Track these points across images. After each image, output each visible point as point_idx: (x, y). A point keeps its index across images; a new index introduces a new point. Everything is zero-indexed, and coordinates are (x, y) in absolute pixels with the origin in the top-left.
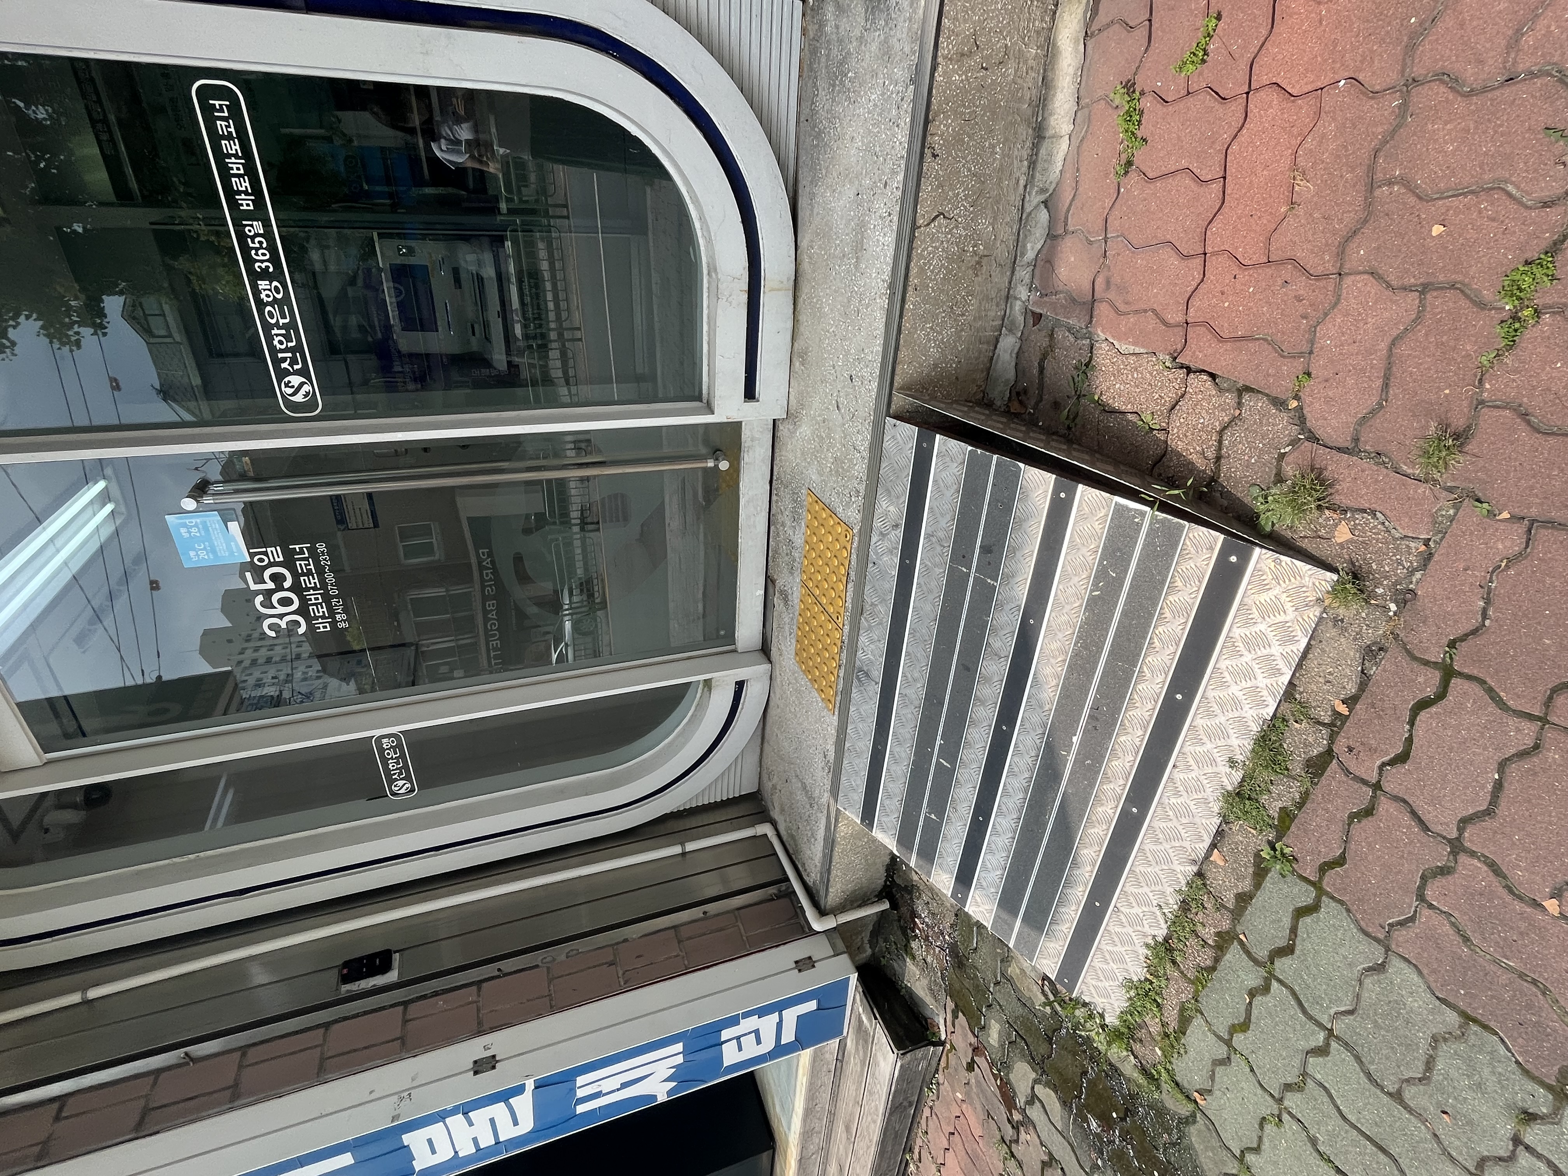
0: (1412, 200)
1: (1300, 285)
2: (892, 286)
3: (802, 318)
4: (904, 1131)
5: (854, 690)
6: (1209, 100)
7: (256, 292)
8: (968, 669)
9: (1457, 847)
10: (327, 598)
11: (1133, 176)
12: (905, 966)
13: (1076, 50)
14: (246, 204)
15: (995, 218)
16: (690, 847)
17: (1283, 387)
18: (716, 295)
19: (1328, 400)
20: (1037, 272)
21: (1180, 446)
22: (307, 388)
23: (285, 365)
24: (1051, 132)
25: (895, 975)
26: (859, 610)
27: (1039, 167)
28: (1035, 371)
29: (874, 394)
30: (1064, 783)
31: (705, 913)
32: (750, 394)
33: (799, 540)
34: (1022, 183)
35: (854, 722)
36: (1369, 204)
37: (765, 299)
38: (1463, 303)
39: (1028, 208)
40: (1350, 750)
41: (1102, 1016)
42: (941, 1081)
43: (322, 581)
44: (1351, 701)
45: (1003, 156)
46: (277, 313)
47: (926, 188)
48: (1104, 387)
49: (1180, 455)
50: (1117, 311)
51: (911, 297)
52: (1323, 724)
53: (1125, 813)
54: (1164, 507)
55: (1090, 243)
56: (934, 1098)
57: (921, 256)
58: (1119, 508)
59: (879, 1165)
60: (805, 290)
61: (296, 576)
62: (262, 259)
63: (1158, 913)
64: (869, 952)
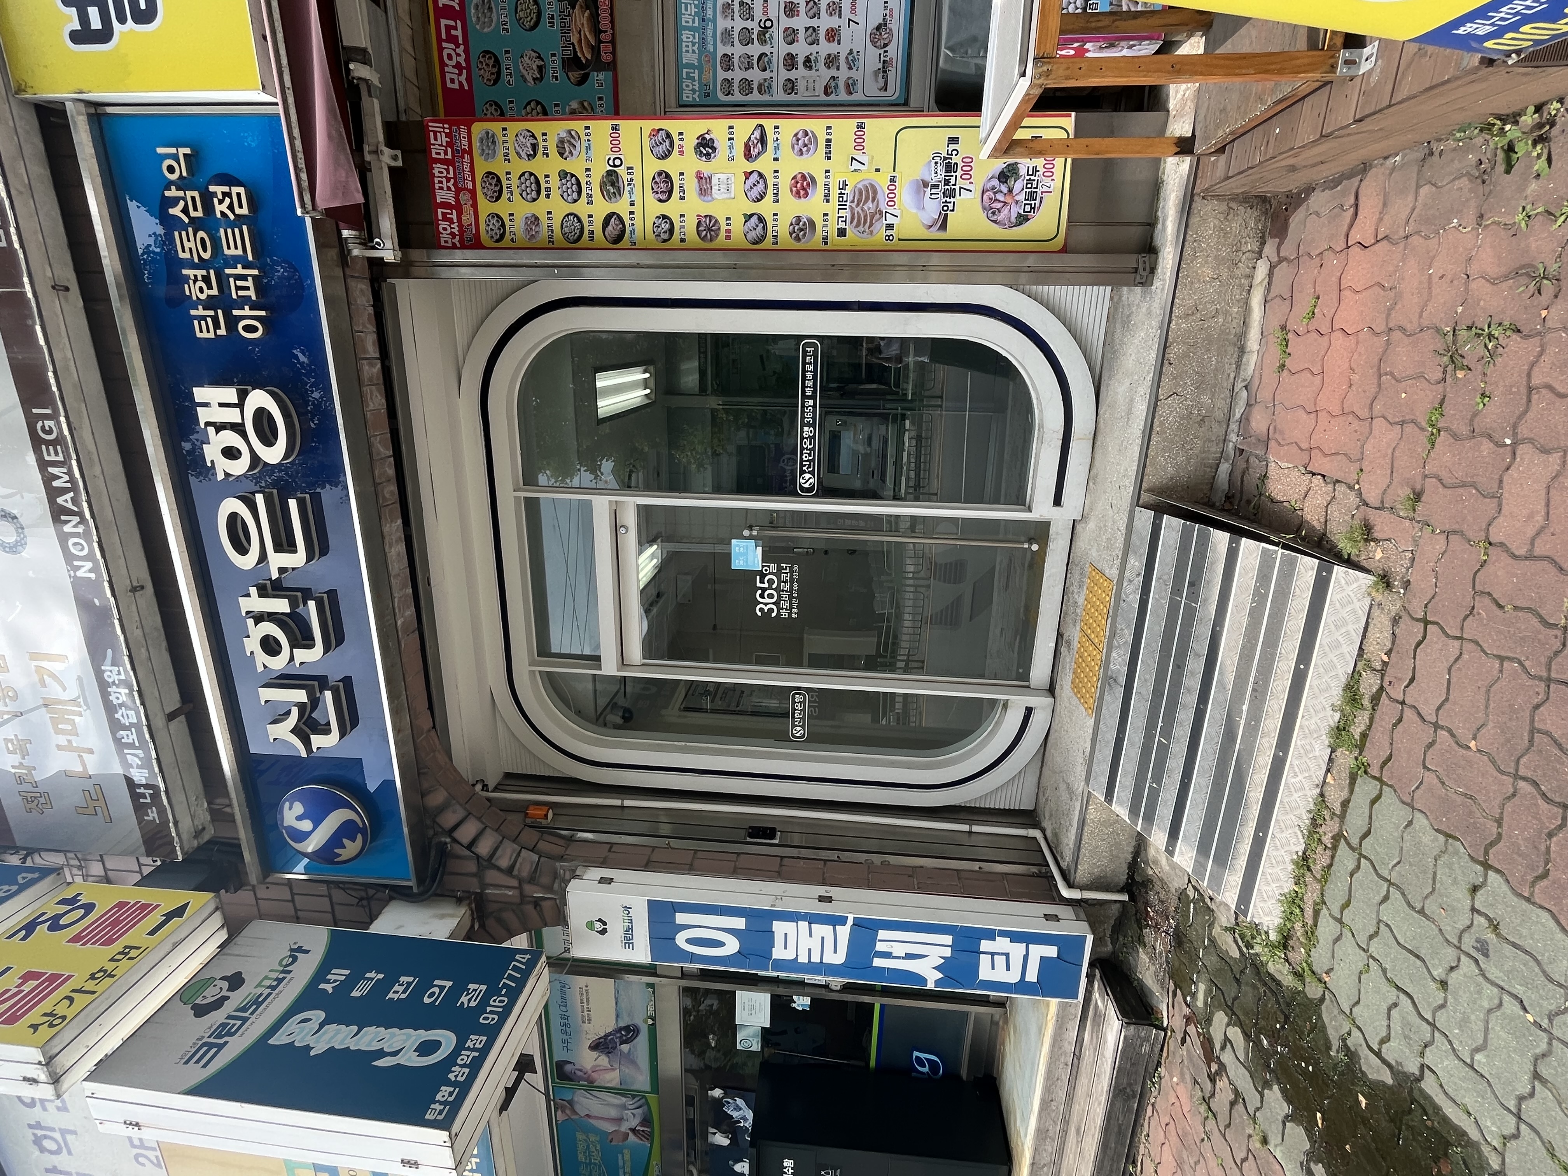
0: (1393, 382)
1: (1356, 424)
2: (1143, 432)
3: (1097, 456)
4: (1127, 1129)
5: (1106, 694)
6: (1315, 335)
7: (802, 432)
8: (1179, 667)
9: (1436, 726)
10: (791, 597)
11: (1285, 372)
12: (1138, 956)
13: (1260, 309)
14: (809, 392)
15: (1213, 395)
16: (976, 828)
17: (1352, 478)
18: (1041, 441)
19: (1371, 483)
20: (1242, 424)
21: (1309, 517)
22: (812, 480)
23: (805, 468)
24: (1248, 350)
25: (1130, 969)
26: (1113, 634)
27: (1242, 367)
28: (1239, 483)
29: (1131, 494)
30: (1238, 742)
31: (980, 868)
32: (1057, 502)
33: (1081, 601)
34: (1232, 376)
35: (1105, 718)
36: (1379, 385)
37: (1073, 444)
38: (1416, 429)
39: (1236, 390)
40: (1390, 682)
41: (1267, 933)
42: (1162, 1075)
43: (792, 586)
44: (1389, 653)
45: (1218, 362)
46: (808, 443)
47: (1165, 380)
48: (1272, 488)
49: (1308, 522)
50: (1279, 444)
51: (1155, 439)
52: (1377, 671)
53: (1275, 757)
54: (1285, 547)
55: (1267, 407)
56: (1156, 1093)
57: (1161, 416)
58: (1264, 551)
59: (1102, 1161)
60: (1100, 438)
61: (780, 582)
62: (809, 417)
63: (1299, 833)
64: (1110, 947)
